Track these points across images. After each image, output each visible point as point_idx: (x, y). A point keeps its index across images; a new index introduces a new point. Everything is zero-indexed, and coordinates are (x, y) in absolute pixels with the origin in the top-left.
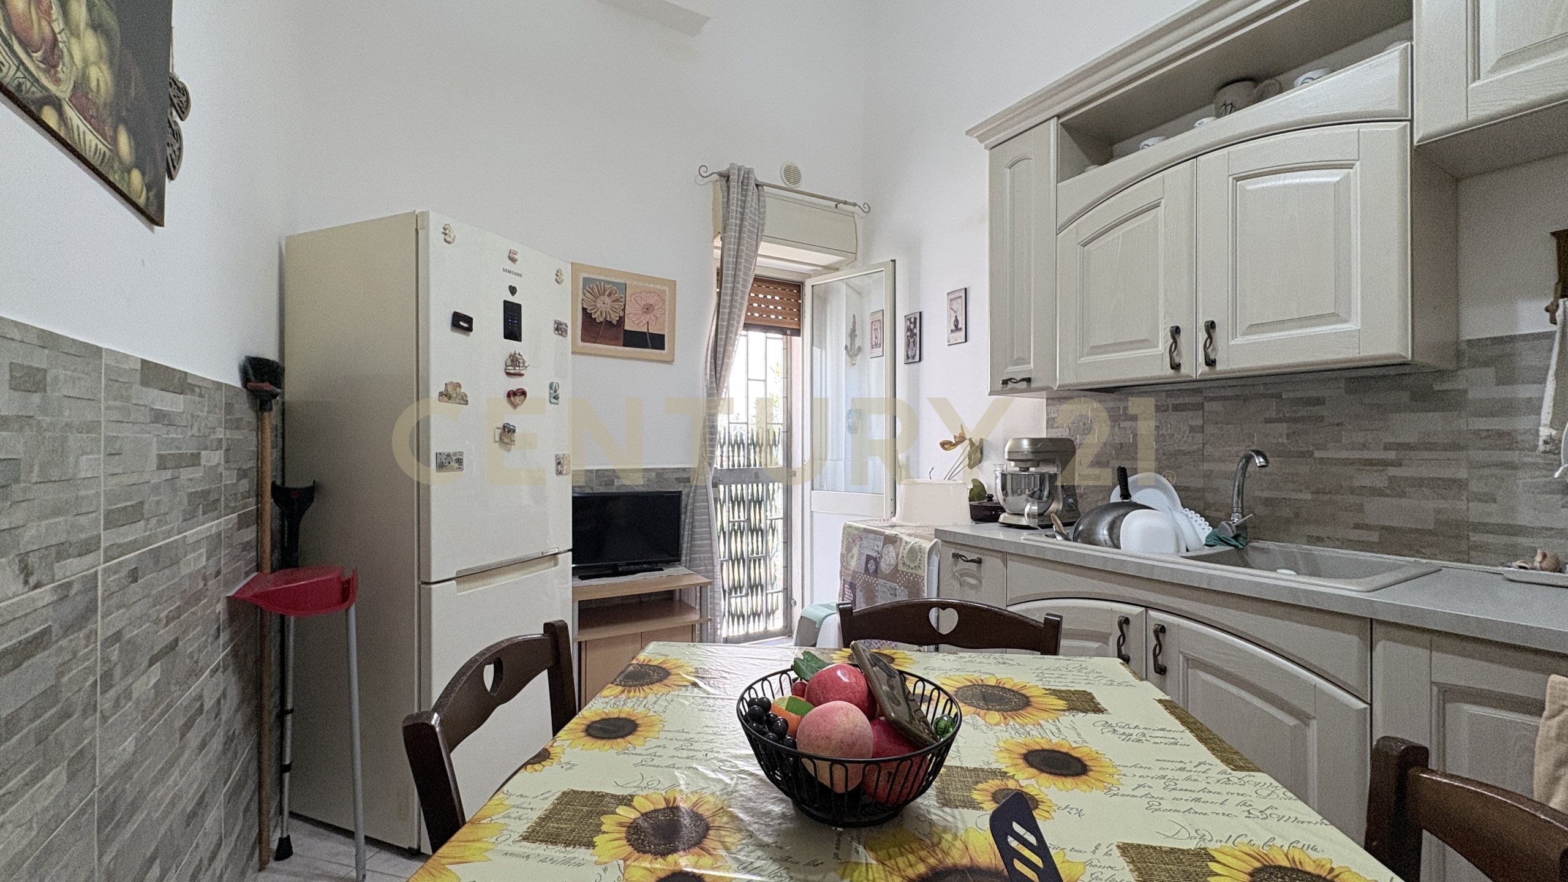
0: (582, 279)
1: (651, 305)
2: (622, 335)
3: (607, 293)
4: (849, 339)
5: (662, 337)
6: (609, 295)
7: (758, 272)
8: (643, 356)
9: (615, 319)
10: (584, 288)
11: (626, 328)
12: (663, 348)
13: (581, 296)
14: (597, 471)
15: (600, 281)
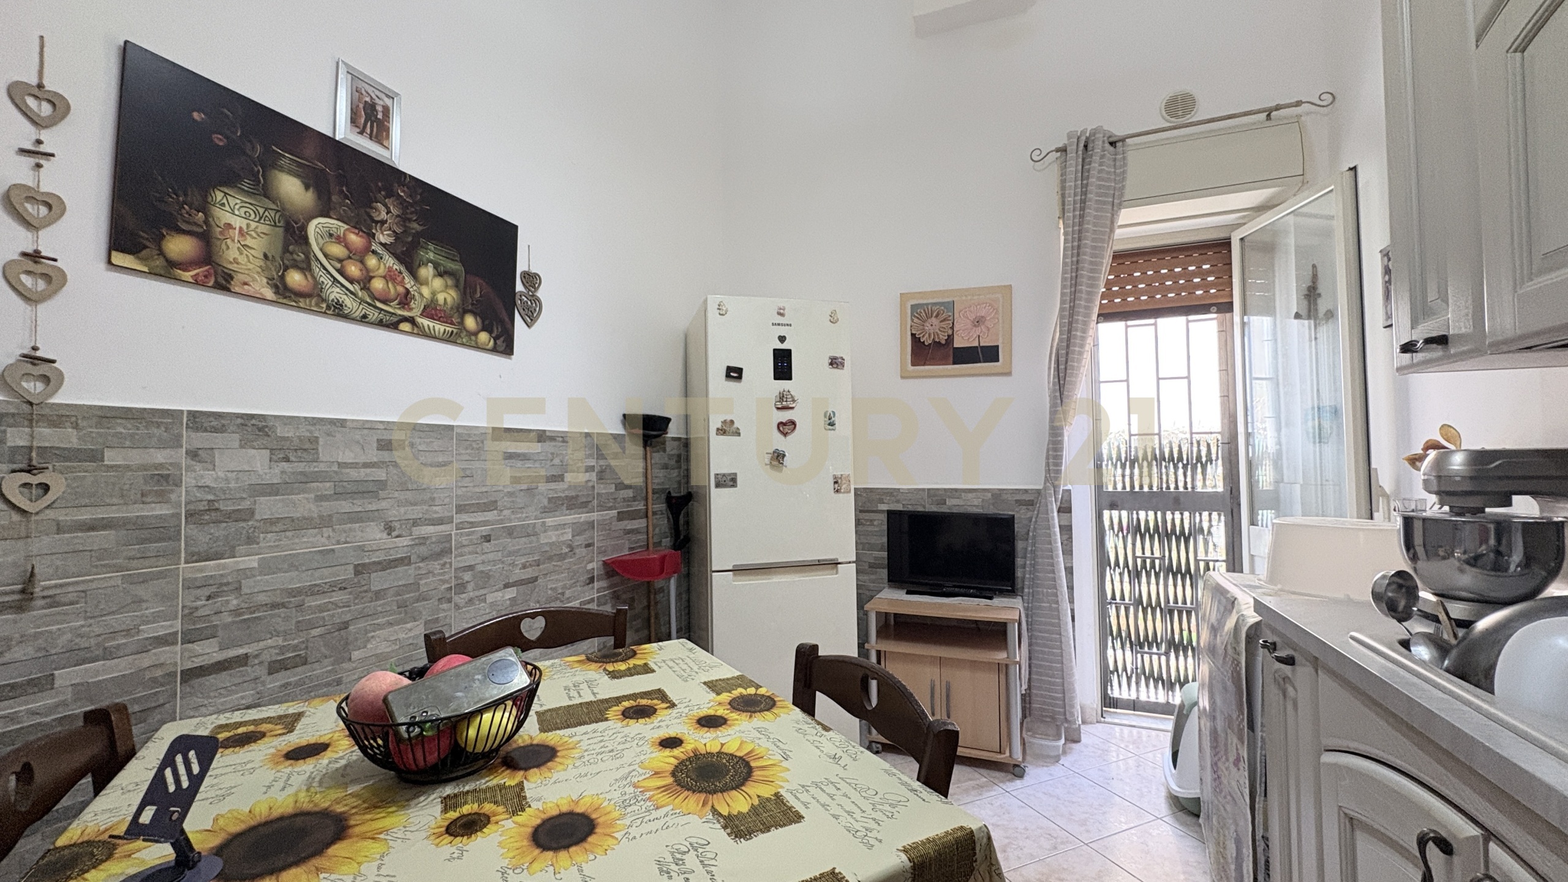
0: (909, 307)
1: (982, 317)
2: (951, 353)
3: (935, 314)
4: (1306, 303)
5: (996, 348)
6: (937, 316)
7: (1119, 247)
8: (972, 372)
9: (943, 338)
10: (912, 314)
11: (955, 346)
12: (997, 360)
13: (909, 322)
14: (929, 490)
15: (927, 304)
